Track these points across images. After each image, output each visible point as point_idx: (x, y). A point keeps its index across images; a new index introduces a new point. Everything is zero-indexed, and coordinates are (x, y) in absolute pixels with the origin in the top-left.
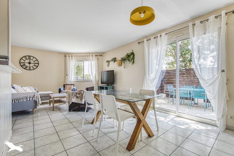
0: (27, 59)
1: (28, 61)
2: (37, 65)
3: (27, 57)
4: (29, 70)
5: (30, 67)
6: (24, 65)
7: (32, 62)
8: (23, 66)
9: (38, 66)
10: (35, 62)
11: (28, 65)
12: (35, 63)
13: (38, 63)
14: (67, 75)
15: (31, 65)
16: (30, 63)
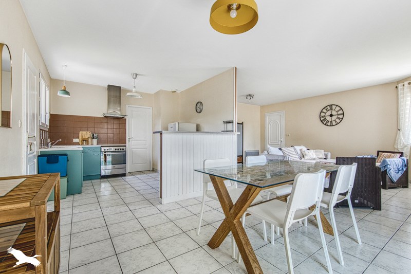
0: (328, 111)
1: (329, 113)
2: (341, 116)
3: (328, 107)
4: (331, 126)
5: (332, 122)
6: (325, 119)
7: (334, 113)
8: (323, 121)
9: (342, 119)
10: (339, 113)
11: (328, 118)
12: (338, 115)
13: (343, 114)
14: (399, 130)
15: (334, 118)
16: (331, 115)
